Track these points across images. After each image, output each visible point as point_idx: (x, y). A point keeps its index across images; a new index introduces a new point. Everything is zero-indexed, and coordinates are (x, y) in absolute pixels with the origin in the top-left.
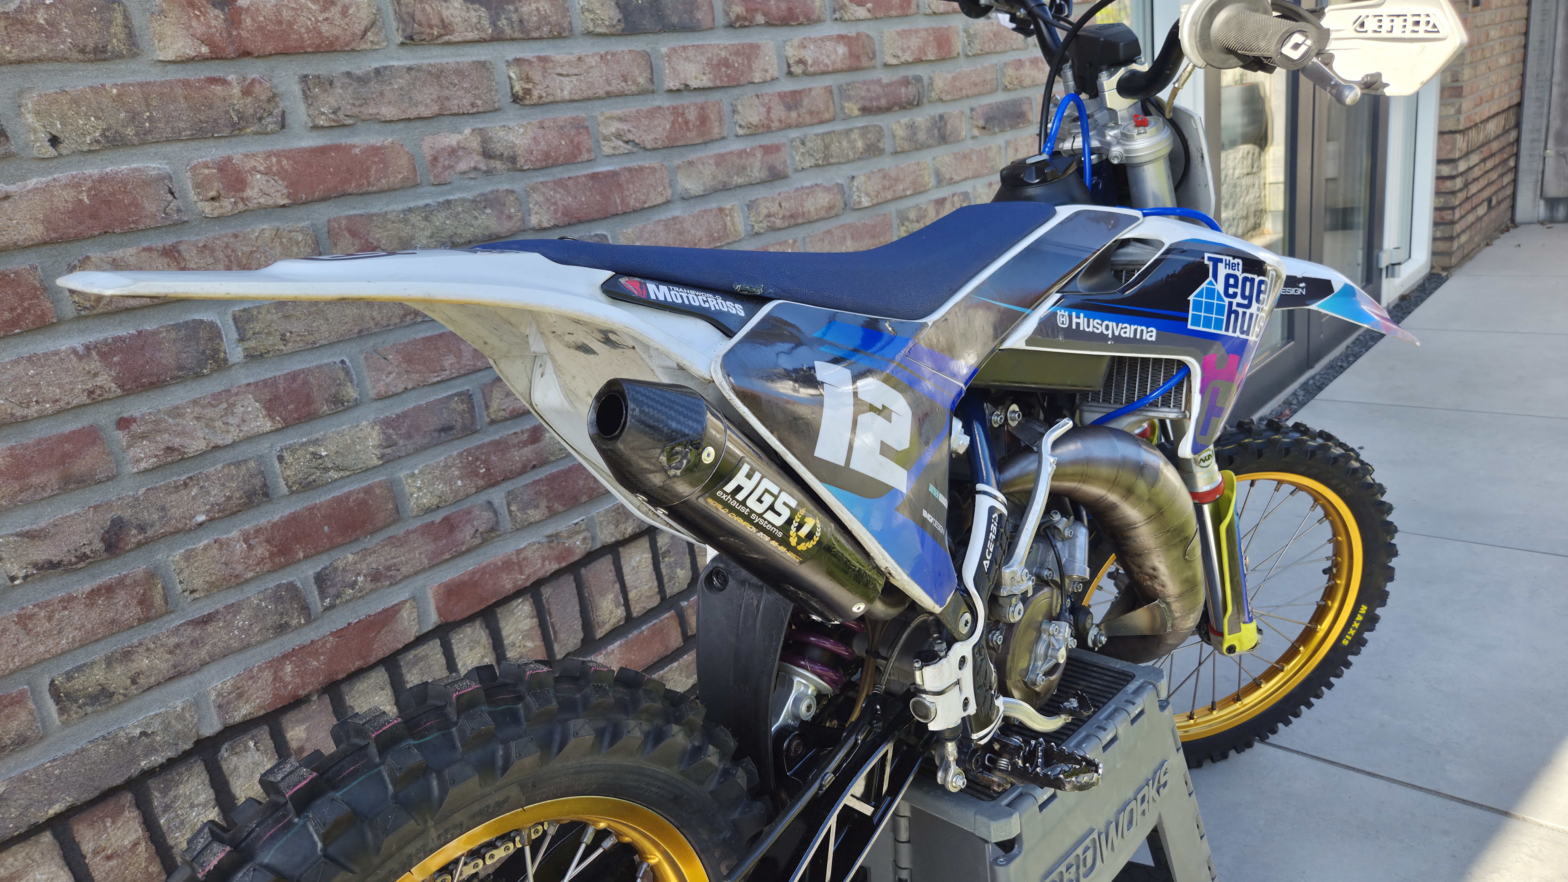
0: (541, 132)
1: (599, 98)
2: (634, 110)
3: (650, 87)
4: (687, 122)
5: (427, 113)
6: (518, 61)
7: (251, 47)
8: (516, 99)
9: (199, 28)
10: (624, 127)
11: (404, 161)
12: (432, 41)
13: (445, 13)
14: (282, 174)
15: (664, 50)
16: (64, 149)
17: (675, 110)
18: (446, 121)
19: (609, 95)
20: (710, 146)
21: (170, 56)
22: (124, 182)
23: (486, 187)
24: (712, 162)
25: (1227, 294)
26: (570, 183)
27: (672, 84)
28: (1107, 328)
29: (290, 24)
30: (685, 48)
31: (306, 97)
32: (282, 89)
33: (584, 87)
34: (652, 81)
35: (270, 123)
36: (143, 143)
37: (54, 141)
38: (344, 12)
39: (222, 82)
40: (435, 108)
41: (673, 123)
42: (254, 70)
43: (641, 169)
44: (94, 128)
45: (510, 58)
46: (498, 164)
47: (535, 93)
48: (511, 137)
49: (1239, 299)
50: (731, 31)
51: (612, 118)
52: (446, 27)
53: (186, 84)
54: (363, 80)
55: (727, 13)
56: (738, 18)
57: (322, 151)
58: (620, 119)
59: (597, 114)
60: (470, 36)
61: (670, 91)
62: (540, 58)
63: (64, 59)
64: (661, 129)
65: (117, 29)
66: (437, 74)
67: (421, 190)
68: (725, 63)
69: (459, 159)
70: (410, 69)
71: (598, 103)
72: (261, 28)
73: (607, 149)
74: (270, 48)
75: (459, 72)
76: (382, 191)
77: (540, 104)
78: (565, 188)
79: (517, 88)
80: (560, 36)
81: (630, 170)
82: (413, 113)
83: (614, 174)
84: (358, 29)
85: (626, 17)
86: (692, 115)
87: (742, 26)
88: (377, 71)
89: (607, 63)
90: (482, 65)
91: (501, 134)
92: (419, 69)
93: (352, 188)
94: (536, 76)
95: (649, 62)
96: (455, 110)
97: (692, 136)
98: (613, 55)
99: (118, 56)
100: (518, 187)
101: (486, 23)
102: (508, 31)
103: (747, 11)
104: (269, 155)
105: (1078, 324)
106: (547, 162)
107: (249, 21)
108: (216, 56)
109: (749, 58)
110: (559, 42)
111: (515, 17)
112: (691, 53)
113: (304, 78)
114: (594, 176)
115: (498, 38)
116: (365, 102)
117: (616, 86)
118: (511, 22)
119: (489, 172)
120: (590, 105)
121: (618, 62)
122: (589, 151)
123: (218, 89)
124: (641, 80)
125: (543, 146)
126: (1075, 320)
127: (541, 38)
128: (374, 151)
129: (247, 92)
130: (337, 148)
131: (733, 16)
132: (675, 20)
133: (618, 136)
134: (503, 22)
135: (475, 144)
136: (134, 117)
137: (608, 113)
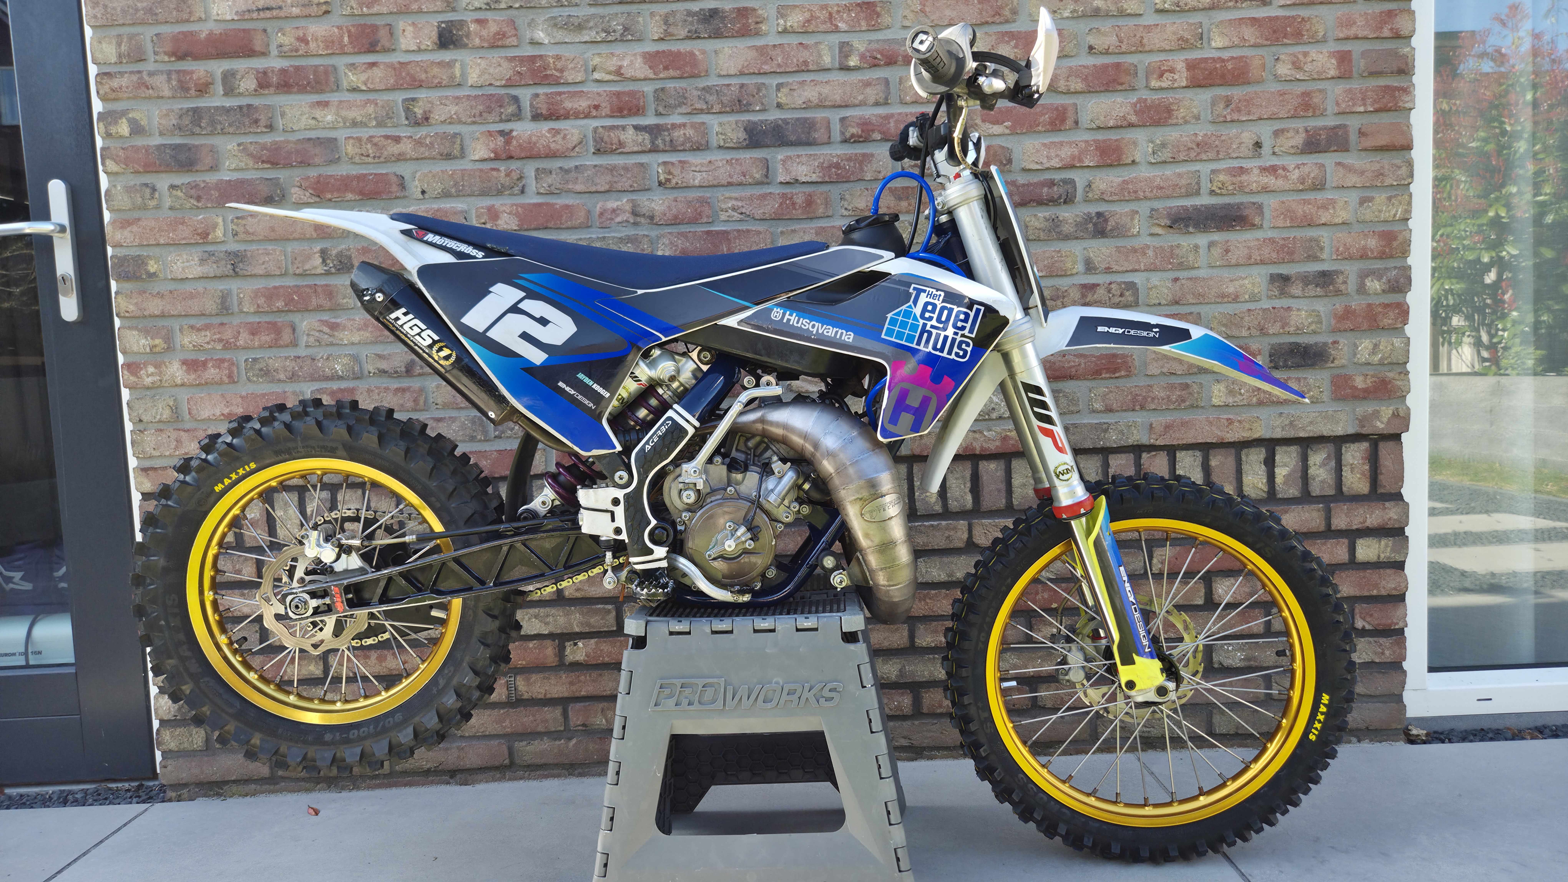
0: (674, 204)
1: (723, 186)
2: (748, 194)
3: (765, 180)
4: (794, 204)
5: (602, 189)
6: (665, 163)
7: (513, 154)
8: (660, 184)
9: (492, 145)
10: (740, 204)
11: (582, 214)
12: (612, 152)
13: (622, 137)
14: (517, 215)
15: (780, 157)
16: (426, 196)
17: (784, 196)
18: (614, 195)
19: (730, 184)
20: (815, 221)
21: (477, 158)
22: (446, 212)
23: (631, 232)
24: (813, 231)
25: (922, 316)
26: (690, 235)
27: (781, 178)
28: (813, 326)
29: (535, 144)
30: (798, 156)
31: (536, 178)
32: (527, 174)
33: (711, 178)
34: (767, 176)
35: (516, 190)
36: (458, 196)
37: (423, 192)
38: (564, 138)
39: (498, 170)
40: (607, 187)
41: (781, 204)
42: (514, 165)
43: (748, 231)
44: (438, 187)
45: (660, 161)
46: (642, 220)
47: (674, 181)
48: (653, 205)
49: (934, 322)
50: (847, 145)
51: (731, 198)
52: (621, 144)
53: (481, 170)
54: (567, 171)
55: (842, 133)
56: (853, 136)
57: (539, 205)
58: (736, 199)
59: (719, 195)
60: (636, 149)
61: (781, 183)
62: (680, 162)
63: (434, 159)
64: (770, 207)
65: (457, 146)
66: (612, 169)
67: (591, 230)
68: (837, 166)
69: (618, 215)
70: (595, 166)
71: (722, 189)
72: (520, 145)
73: (723, 216)
74: (523, 155)
75: (626, 168)
76: (568, 228)
77: (676, 187)
78: (686, 237)
79: (662, 178)
80: (698, 149)
81: (738, 231)
82: (594, 189)
83: (726, 232)
84: (570, 146)
85: (750, 138)
86: (799, 200)
87: (855, 142)
88: (576, 167)
89: (731, 164)
90: (642, 165)
91: (647, 203)
92: (601, 166)
93: (551, 225)
94: (676, 171)
95: (766, 165)
96: (620, 188)
97: (797, 213)
98: (737, 160)
99: (455, 158)
100: (653, 234)
101: (647, 142)
102: (661, 146)
103: (863, 131)
104: (513, 205)
105: (789, 320)
106: (676, 221)
107: (514, 142)
108: (497, 158)
109: (861, 163)
110: (698, 153)
111: (668, 139)
112: (804, 159)
113: (537, 170)
114: (708, 233)
115: (654, 150)
116: (567, 182)
117: (736, 179)
118: (664, 141)
119: (635, 224)
120: (715, 189)
121: (741, 164)
122: (708, 217)
123: (494, 173)
124: (757, 176)
125: (674, 211)
126: (787, 316)
127: (684, 150)
128: (567, 207)
129: (507, 175)
130: (547, 204)
131: (848, 135)
132: (793, 138)
133: (734, 209)
134: (659, 142)
135: (628, 207)
136: (456, 184)
137: (727, 195)
